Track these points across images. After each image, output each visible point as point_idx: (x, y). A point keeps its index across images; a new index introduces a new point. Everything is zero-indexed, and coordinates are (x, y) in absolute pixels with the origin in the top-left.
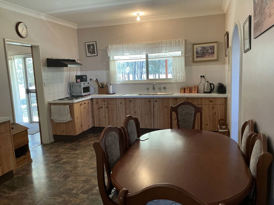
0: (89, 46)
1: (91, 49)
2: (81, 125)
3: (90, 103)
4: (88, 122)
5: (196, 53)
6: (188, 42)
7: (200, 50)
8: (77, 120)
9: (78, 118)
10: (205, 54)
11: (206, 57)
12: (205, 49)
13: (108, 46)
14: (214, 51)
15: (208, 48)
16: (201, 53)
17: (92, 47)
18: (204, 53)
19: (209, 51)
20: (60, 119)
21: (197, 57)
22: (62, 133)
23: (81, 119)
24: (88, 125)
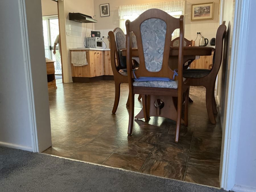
0: (103, 7)
1: (105, 10)
2: (95, 71)
3: (102, 54)
4: (100, 70)
5: (195, 12)
6: (187, 3)
7: (198, 10)
8: (92, 65)
9: (92, 63)
10: (202, 14)
11: (202, 16)
12: (202, 9)
13: (119, 7)
14: (210, 11)
15: (205, 8)
16: (198, 12)
17: (105, 9)
18: (201, 12)
19: (206, 11)
20: (78, 63)
21: (195, 16)
22: (80, 75)
23: (95, 65)
24: (100, 72)
